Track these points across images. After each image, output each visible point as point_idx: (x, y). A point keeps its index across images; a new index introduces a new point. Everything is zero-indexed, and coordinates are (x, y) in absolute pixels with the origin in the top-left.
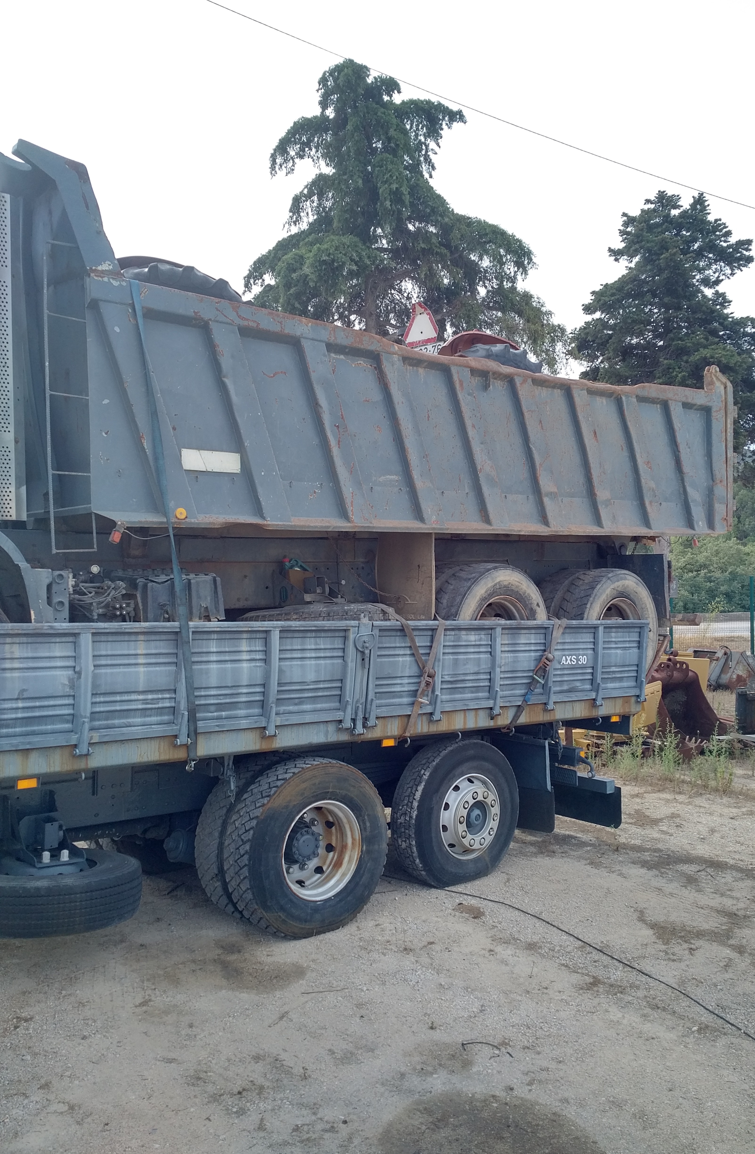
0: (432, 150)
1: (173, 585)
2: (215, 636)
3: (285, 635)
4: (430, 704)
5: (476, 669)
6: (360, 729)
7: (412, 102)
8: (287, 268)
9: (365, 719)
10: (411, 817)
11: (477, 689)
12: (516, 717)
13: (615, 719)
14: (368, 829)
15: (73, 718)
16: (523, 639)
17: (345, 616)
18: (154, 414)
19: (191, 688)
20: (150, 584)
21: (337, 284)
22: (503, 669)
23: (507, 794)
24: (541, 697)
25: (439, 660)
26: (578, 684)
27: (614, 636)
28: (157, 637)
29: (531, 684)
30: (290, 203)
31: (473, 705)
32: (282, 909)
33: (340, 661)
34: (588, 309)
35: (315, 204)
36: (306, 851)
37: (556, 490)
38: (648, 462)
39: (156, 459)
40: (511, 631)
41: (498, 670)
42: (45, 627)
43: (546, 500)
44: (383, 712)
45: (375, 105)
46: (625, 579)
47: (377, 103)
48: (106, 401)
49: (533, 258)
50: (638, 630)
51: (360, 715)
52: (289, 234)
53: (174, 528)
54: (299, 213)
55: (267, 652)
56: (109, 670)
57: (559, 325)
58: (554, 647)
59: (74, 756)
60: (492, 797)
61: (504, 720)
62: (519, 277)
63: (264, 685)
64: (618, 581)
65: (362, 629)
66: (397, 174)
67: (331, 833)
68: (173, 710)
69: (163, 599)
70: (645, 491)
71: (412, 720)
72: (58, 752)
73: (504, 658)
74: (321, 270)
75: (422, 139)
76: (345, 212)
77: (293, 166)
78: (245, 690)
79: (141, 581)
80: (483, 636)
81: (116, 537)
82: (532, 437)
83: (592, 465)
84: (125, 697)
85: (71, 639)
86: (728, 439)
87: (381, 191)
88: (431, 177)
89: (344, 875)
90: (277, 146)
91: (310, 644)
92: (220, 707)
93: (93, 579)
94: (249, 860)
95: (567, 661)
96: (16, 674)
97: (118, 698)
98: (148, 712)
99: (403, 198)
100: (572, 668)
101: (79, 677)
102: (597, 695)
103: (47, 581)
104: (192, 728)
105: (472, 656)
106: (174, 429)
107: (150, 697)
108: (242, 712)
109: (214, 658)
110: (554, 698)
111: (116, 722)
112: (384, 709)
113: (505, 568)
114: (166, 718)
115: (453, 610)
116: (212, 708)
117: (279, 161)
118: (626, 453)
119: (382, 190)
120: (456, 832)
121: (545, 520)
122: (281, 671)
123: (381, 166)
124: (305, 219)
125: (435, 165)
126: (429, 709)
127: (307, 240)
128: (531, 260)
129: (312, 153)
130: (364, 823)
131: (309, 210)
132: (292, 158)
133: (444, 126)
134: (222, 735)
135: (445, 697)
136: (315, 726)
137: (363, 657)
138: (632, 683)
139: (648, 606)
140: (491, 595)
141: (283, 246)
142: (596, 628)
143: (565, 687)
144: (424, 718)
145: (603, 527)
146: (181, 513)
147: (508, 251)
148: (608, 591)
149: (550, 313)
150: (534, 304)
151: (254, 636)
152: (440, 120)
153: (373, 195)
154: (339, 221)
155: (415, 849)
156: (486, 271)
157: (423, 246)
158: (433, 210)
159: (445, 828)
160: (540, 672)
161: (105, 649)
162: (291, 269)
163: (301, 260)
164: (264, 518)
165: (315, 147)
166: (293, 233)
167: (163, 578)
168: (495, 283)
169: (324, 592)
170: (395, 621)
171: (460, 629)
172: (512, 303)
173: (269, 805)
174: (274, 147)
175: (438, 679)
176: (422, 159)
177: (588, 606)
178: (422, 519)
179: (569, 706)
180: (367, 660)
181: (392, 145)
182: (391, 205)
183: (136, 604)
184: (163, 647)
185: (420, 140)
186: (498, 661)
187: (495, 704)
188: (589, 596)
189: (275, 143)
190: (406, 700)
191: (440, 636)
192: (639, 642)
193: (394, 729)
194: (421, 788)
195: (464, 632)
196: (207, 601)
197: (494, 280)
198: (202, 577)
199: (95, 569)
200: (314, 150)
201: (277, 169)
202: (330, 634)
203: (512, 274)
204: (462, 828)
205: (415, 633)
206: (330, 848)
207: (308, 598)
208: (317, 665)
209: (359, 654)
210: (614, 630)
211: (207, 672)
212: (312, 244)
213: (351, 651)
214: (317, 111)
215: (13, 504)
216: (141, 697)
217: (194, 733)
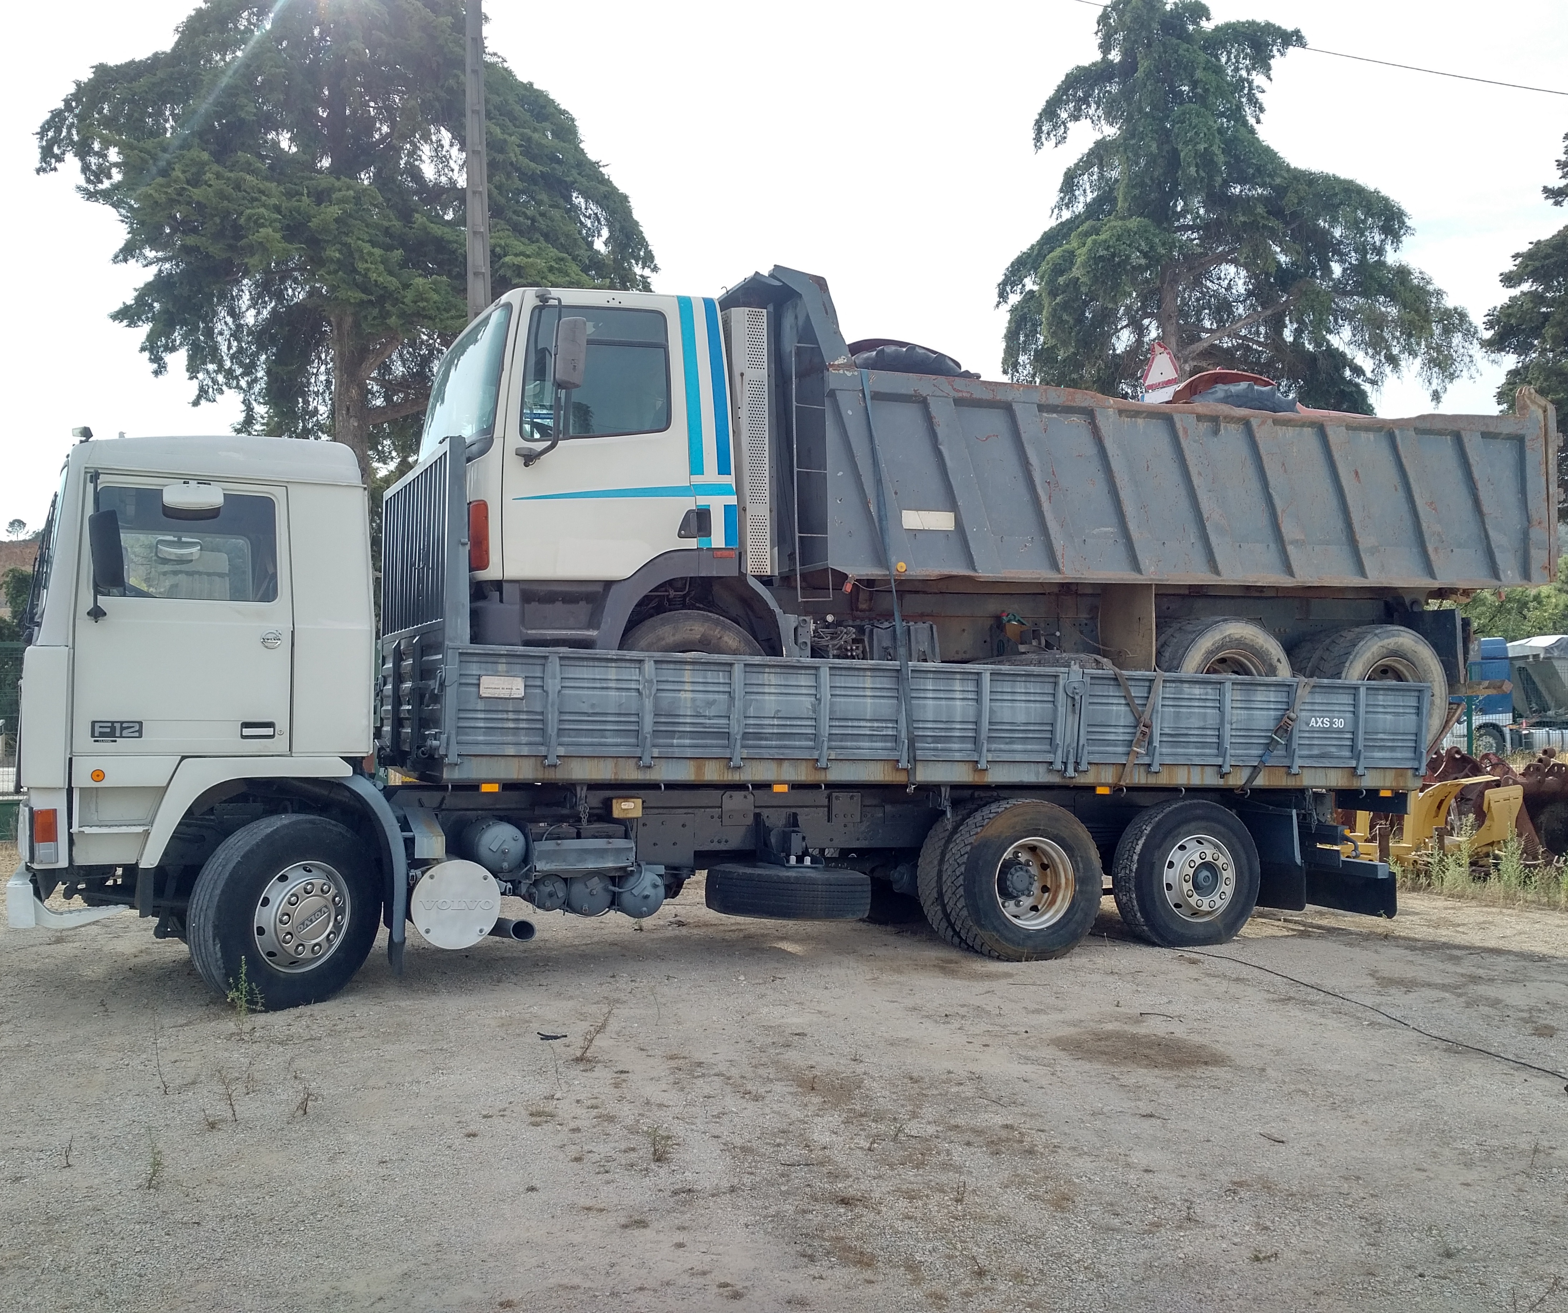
0: (1258, 87)
1: (895, 631)
2: (931, 676)
3: (996, 678)
4: (1147, 754)
5: (1201, 724)
6: (1071, 772)
7: (1228, 26)
8: (1052, 271)
9: (1077, 763)
10: (1131, 870)
11: (1204, 745)
12: (1252, 778)
13: (1384, 793)
14: (1081, 870)
15: (815, 737)
16: (1260, 696)
17: (1056, 663)
18: (879, 482)
19: (910, 720)
20: (875, 630)
21: (1119, 284)
22: (1234, 726)
23: (1244, 861)
24: (1286, 760)
25: (1157, 712)
26: (1333, 749)
27: (1381, 699)
28: (881, 674)
29: (1270, 745)
30: (1060, 179)
31: (1197, 761)
32: (995, 928)
33: (1050, 705)
34: (1509, 280)
35: (1095, 177)
36: (1020, 886)
37: (1303, 537)
38: (1432, 503)
39: (880, 520)
40: (1244, 687)
41: (1227, 726)
42: (793, 660)
43: (1290, 549)
44: (1096, 759)
45: (1175, 41)
46: (1399, 636)
47: (1179, 37)
48: (840, 474)
49: (1406, 220)
50: (1416, 694)
51: (1072, 760)
52: (1059, 221)
53: (895, 580)
54: (1073, 191)
55: (978, 692)
56: (842, 700)
57: (1456, 309)
58: (1297, 707)
59: (816, 769)
60: (1224, 860)
61: (1238, 780)
62: (1388, 248)
63: (976, 723)
64: (1388, 637)
65: (1072, 675)
66: (1205, 130)
67: (1046, 875)
68: (895, 738)
69: (887, 643)
70: (1426, 536)
71: (1127, 769)
72: (804, 763)
73: (1235, 715)
74: (1096, 270)
75: (1244, 73)
76: (1133, 187)
77: (1065, 132)
78: (958, 726)
79: (868, 627)
80: (1210, 691)
81: (848, 588)
82: (1272, 481)
83: (1351, 509)
84: (856, 724)
85: (813, 672)
86: (1550, 472)
87: (1182, 154)
88: (1258, 122)
89: (1057, 912)
90: (1044, 110)
91: (1020, 687)
92: (936, 739)
93: (828, 626)
94: (964, 880)
95: (1317, 723)
96: (773, 698)
97: (850, 724)
98: (874, 738)
99: (1215, 159)
100: (1326, 731)
101: (820, 703)
102: (1358, 764)
103: (795, 625)
104: (911, 755)
105: (1197, 710)
106: (896, 493)
107: (876, 725)
108: (956, 746)
109: (930, 695)
110: (1298, 762)
111: (849, 744)
112: (1097, 756)
113: (1238, 620)
114: (889, 745)
115: (1175, 663)
116: (929, 739)
117: (1045, 128)
118: (1401, 494)
119: (1184, 153)
120: (1182, 891)
121: (1290, 571)
122: (991, 711)
123: (1183, 122)
124: (1081, 199)
125: (1264, 105)
126: (1146, 760)
127: (1080, 229)
128: (1404, 223)
129: (1090, 112)
130: (1077, 865)
131: (1088, 186)
132: (1064, 123)
133: (1275, 52)
134: (939, 765)
135: (1165, 750)
136: (1026, 765)
137: (1073, 702)
138: (1410, 755)
139: (1433, 668)
140: (1219, 649)
141: (1050, 239)
142: (1356, 688)
143: (1316, 752)
144: (1142, 769)
145: (1366, 577)
146: (901, 566)
147: (1369, 213)
148: (1375, 649)
149: (1439, 293)
150: (1416, 281)
151: (966, 677)
152: (1269, 45)
153: (1174, 161)
154: (1126, 200)
155: (1135, 903)
156: (1340, 242)
157: (1242, 219)
158: (1259, 170)
159: (1169, 887)
160: (1280, 732)
161: (840, 681)
162: (1058, 270)
163: (1070, 257)
164: (976, 571)
165: (1095, 103)
166: (1064, 219)
167: (886, 624)
168: (1354, 258)
169: (1040, 643)
170: (1109, 668)
171: (1182, 682)
172: (1380, 284)
173: (982, 834)
174: (1040, 111)
175: (1156, 732)
176: (1244, 100)
177: (1347, 664)
178: (1139, 570)
179: (1320, 773)
180: (1077, 706)
181: (1199, 90)
182: (1197, 171)
183: (864, 647)
184: (886, 682)
185: (1240, 76)
186: (1227, 717)
187: (1224, 761)
188: (1349, 653)
189: (1041, 105)
190: (1121, 749)
191: (1159, 686)
192: (1418, 708)
193: (1108, 776)
194: (1141, 842)
195: (1186, 685)
196: (924, 646)
197: (1353, 254)
198: (920, 625)
199: (830, 618)
200: (1094, 107)
201: (1043, 139)
202: (1039, 679)
203: (1378, 243)
204: (1187, 887)
205: (1130, 683)
206: (1045, 889)
207: (1022, 648)
208: (1026, 708)
209: (1069, 700)
210: (1381, 692)
211: (925, 706)
212: (1087, 234)
213: (1061, 696)
214: (1097, 56)
215: (768, 562)
216: (869, 724)
217: (913, 760)
